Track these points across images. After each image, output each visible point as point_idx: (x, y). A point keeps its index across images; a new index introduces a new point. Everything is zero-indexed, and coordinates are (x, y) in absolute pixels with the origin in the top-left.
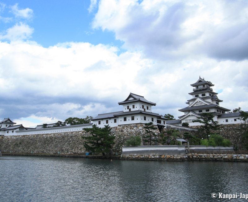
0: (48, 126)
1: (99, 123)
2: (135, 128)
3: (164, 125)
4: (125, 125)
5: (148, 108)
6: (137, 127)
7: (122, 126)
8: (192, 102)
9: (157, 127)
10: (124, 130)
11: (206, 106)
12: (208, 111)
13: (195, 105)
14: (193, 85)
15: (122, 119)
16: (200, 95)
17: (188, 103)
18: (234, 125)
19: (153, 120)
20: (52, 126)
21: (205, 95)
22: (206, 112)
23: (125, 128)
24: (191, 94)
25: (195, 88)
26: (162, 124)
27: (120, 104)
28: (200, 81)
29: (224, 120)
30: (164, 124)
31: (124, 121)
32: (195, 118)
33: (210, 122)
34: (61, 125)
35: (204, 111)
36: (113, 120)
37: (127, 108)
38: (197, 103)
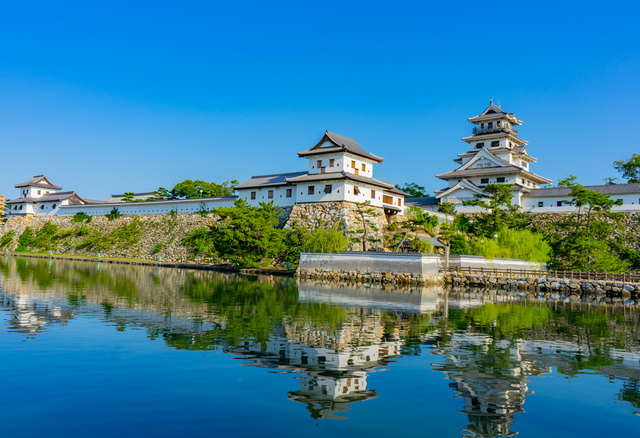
0: (135, 198)
1: (253, 198)
2: (332, 212)
3: (399, 208)
4: (309, 203)
5: (364, 170)
6: (336, 209)
7: (303, 205)
8: (469, 159)
9: (383, 211)
10: (307, 214)
11: (498, 170)
12: (503, 180)
13: (475, 166)
14: (475, 122)
15: (305, 189)
16: (488, 145)
17: (459, 161)
18: (555, 214)
19: (373, 196)
20: (145, 198)
21: (498, 145)
22: (496, 184)
23: (311, 210)
24: (468, 140)
25: (477, 126)
26: (394, 204)
27: (301, 156)
28: (491, 111)
29: (536, 202)
30: (399, 205)
31: (310, 193)
32: (470, 196)
33: (503, 207)
34: (165, 197)
35: (493, 182)
36: (283, 191)
37: (316, 166)
38: (479, 162)
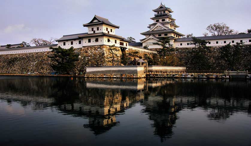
0: (12, 47)
1: (64, 44)
2: (99, 49)
3: (126, 47)
4: (89, 46)
5: (111, 31)
6: (100, 48)
7: (86, 47)
8: (153, 27)
9: (120, 49)
10: (88, 51)
11: (165, 31)
12: (167, 35)
13: (156, 30)
14: (155, 11)
15: (87, 40)
16: (160, 21)
17: (149, 27)
18: (187, 48)
19: (116, 42)
20: (16, 46)
21: (165, 21)
22: (164, 36)
23: (90, 49)
24: (153, 19)
25: (156, 13)
26: (124, 46)
27: (85, 26)
28: (161, 7)
29: (179, 43)
30: (126, 46)
31: (89, 42)
32: (155, 42)
33: (167, 46)
34: (25, 46)
35: (163, 36)
36: (77, 42)
37: (91, 30)
38: (157, 28)
